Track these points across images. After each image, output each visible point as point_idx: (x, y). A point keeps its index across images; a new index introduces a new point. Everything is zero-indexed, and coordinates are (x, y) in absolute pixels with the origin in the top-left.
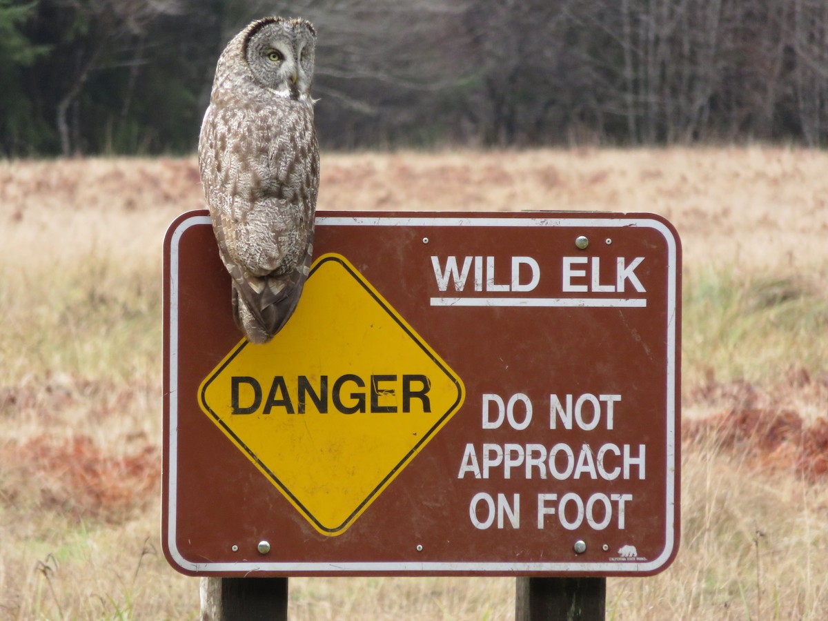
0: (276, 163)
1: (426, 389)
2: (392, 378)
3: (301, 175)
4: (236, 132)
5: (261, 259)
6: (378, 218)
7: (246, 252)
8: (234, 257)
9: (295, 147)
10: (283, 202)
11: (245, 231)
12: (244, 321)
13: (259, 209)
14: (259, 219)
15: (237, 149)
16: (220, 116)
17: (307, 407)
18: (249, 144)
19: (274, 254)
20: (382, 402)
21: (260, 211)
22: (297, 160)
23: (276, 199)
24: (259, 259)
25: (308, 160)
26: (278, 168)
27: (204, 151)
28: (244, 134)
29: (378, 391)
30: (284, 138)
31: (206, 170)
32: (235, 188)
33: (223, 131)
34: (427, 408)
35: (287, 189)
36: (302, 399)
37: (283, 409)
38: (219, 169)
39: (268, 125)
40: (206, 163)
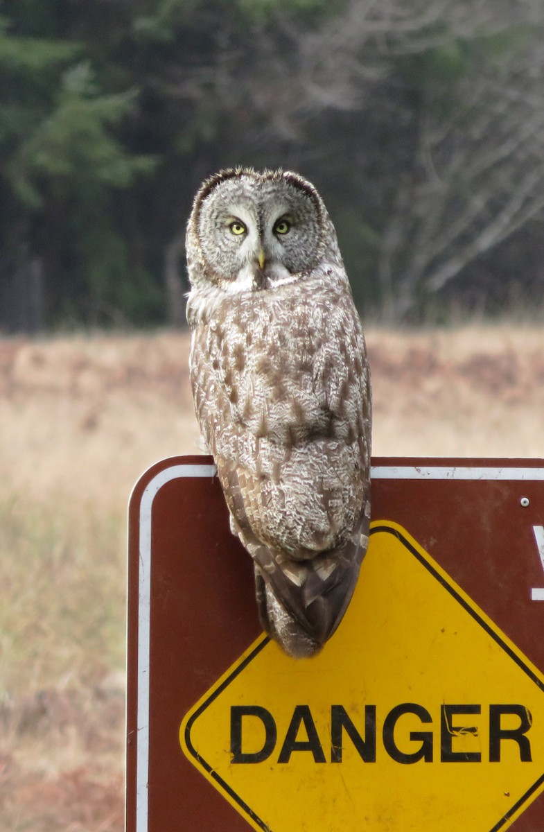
0: (324, 384)
1: (525, 726)
2: (474, 709)
3: (356, 402)
4: (261, 342)
5: (304, 534)
6: (453, 468)
7: (280, 524)
8: (260, 533)
9: (347, 360)
10: (333, 445)
11: (277, 493)
12: (276, 626)
13: (298, 459)
14: (298, 473)
15: (264, 368)
16: (230, 319)
17: (344, 753)
18: (284, 359)
19: (323, 526)
20: (458, 746)
21: (299, 462)
22: (351, 380)
23: (323, 443)
24: (301, 535)
25: (363, 377)
26: (327, 393)
27: (202, 373)
28: (274, 344)
29: (452, 729)
30: (331, 348)
31: (208, 403)
32: (264, 425)
33: (238, 342)
34: (526, 756)
35: (340, 423)
36: (336, 740)
37: (309, 755)
38: (234, 398)
39: (309, 329)
40: (207, 392)
